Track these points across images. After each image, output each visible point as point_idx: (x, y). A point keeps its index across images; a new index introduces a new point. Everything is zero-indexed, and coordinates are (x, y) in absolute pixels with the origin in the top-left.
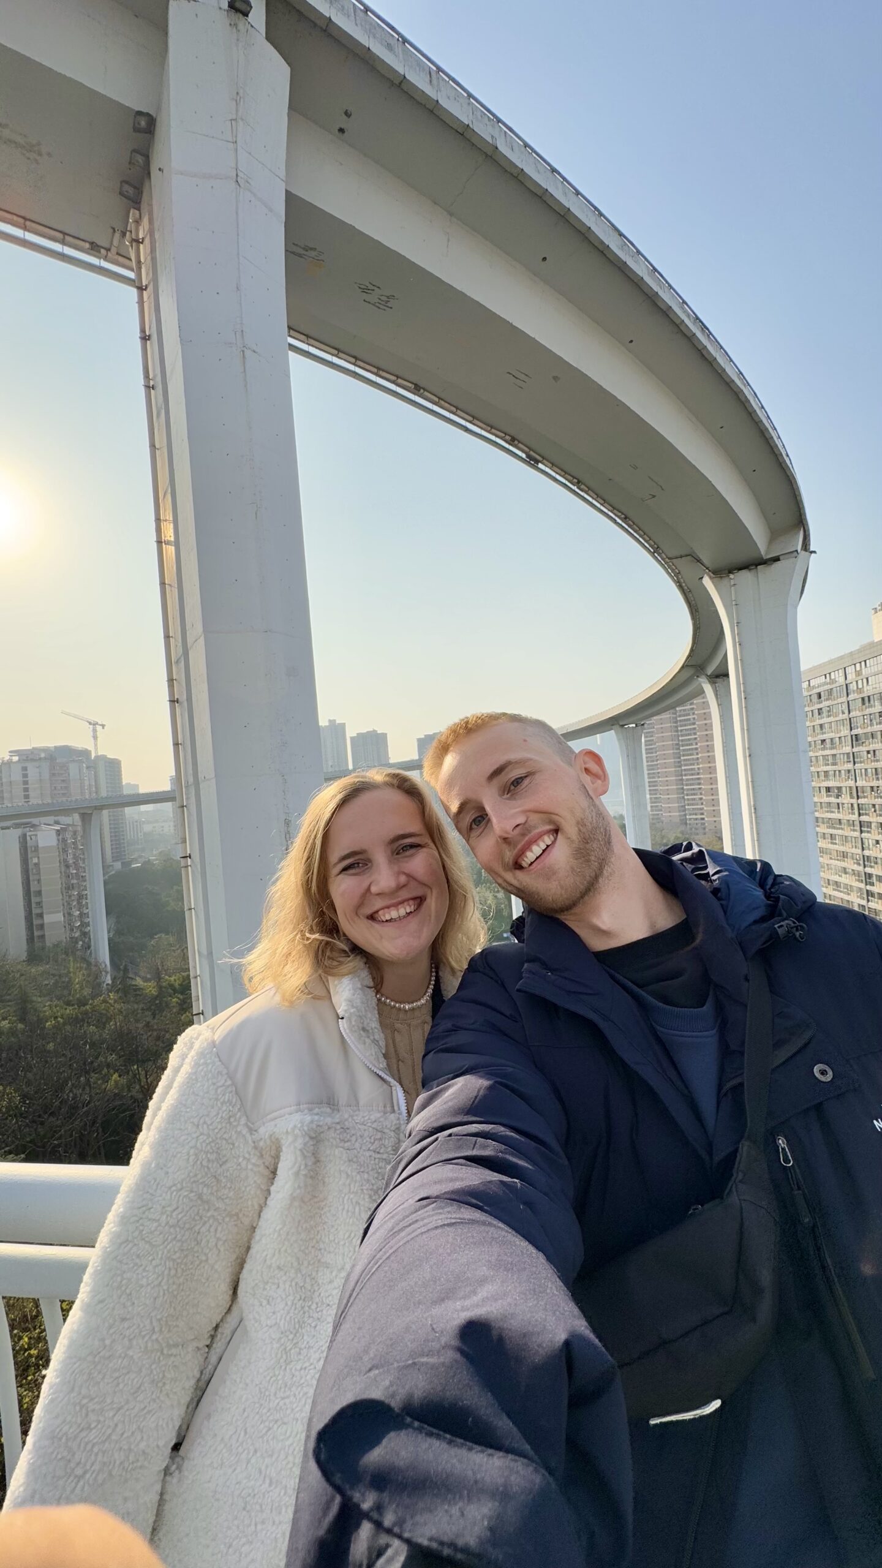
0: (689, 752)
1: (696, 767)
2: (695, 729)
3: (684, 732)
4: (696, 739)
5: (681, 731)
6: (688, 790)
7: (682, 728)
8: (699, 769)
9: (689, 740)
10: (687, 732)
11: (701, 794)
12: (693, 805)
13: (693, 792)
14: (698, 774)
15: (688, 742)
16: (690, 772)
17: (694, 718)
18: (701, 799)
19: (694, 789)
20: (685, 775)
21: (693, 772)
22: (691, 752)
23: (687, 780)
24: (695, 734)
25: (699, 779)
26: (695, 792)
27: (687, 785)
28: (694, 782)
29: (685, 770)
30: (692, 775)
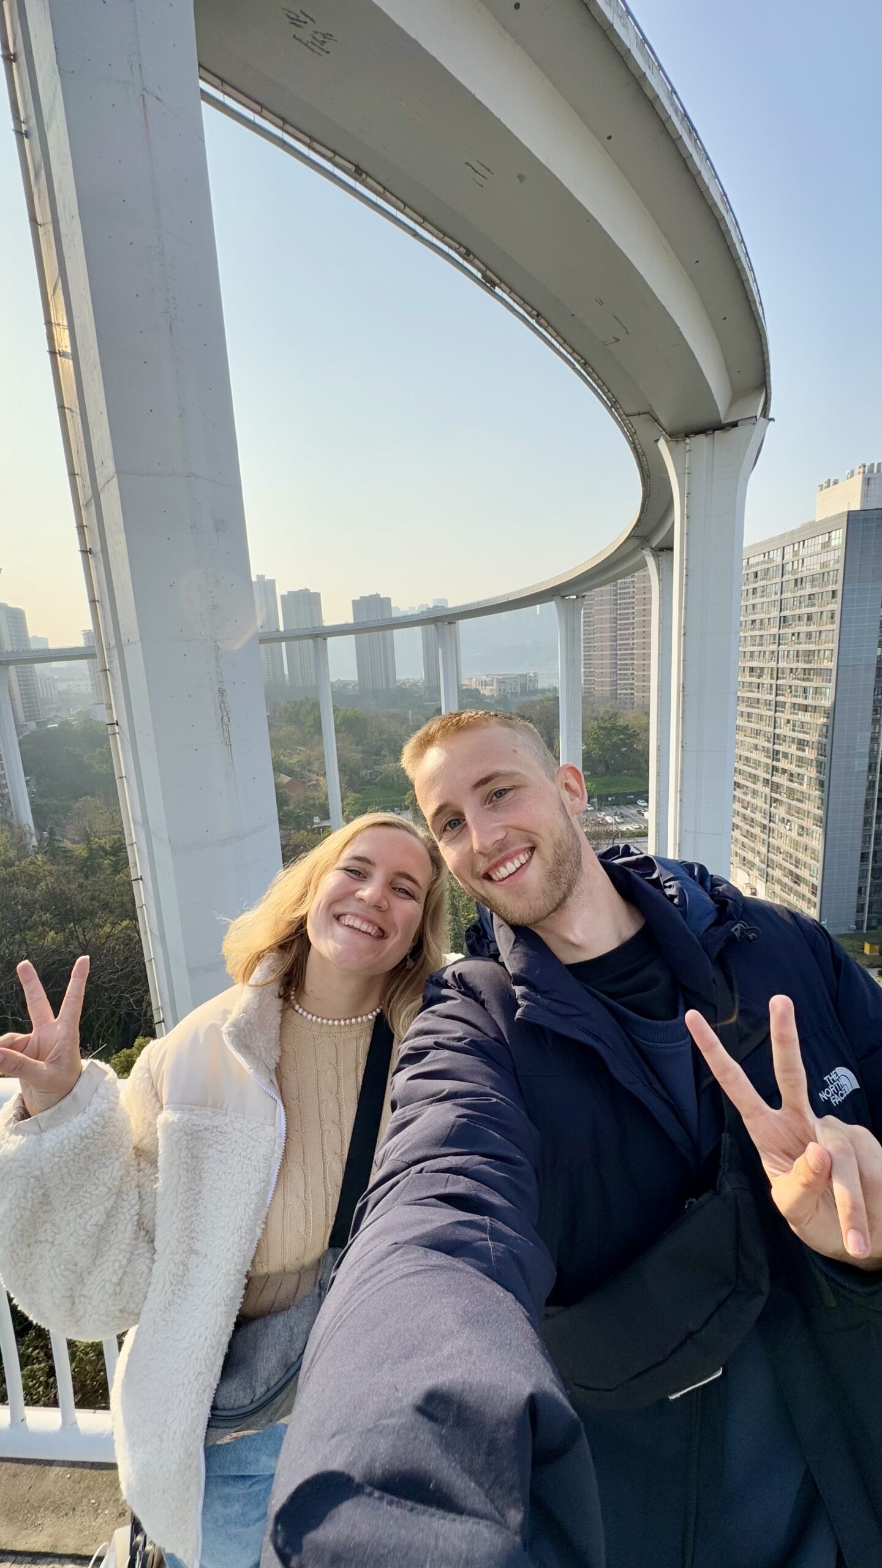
0: (625, 627)
1: (631, 642)
2: (633, 603)
3: (623, 606)
4: (633, 613)
5: (620, 604)
6: (621, 664)
7: (622, 601)
8: (633, 644)
9: (627, 614)
10: (625, 606)
11: (633, 669)
12: (624, 680)
13: (626, 667)
14: (632, 649)
15: (625, 617)
16: (625, 647)
17: (634, 592)
18: (633, 674)
19: (627, 664)
20: (620, 650)
21: (628, 647)
22: (628, 626)
23: (622, 655)
24: (633, 608)
25: (633, 654)
27: (620, 660)
28: (628, 657)
29: (620, 644)
30: (627, 650)
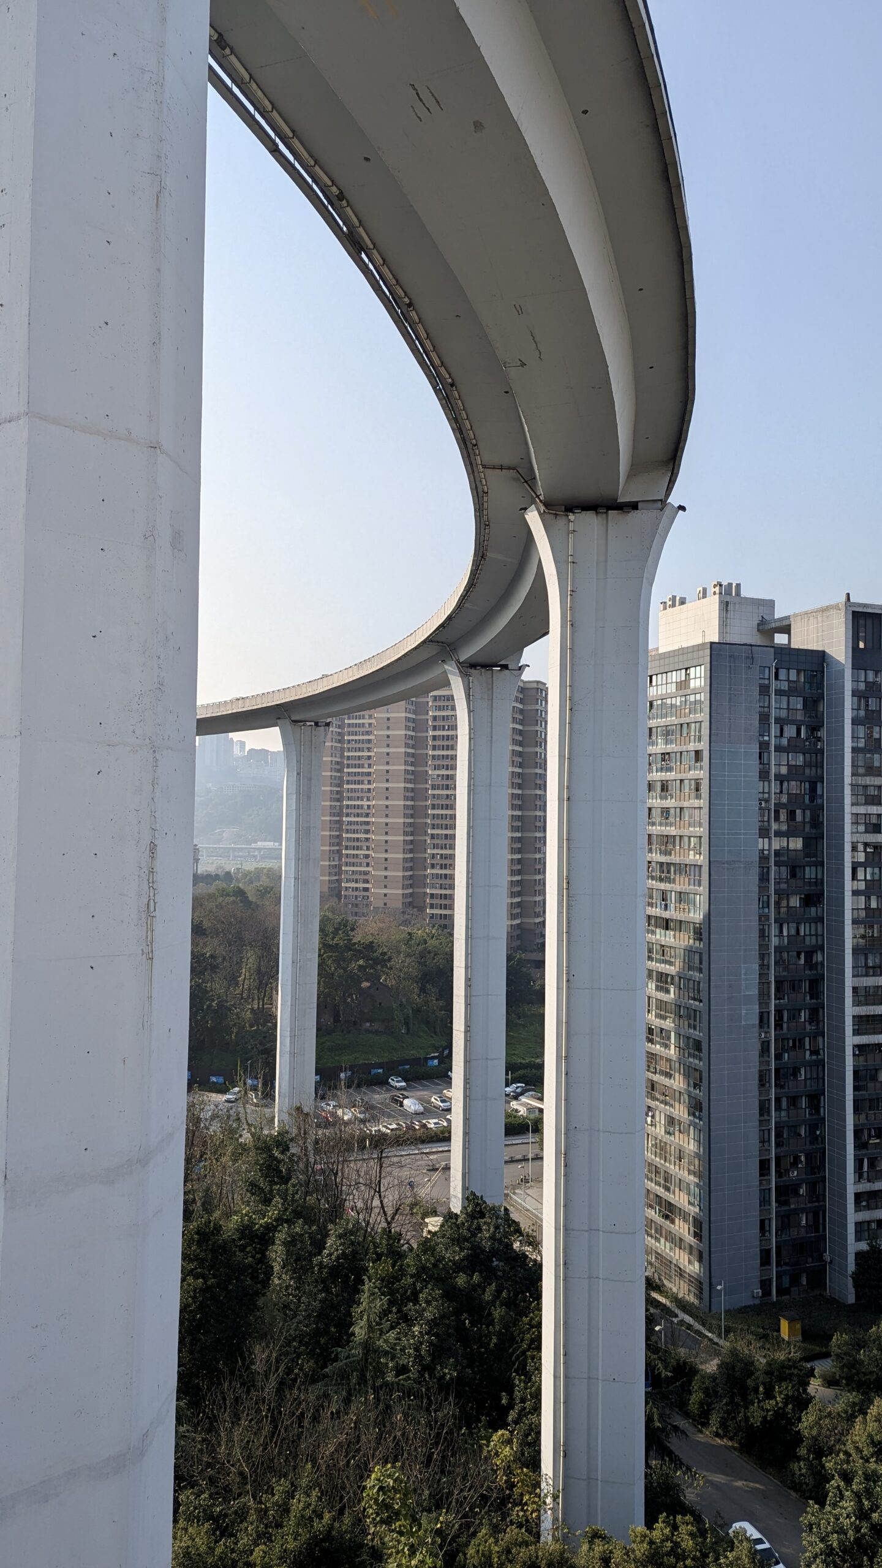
0: (356, 778)
1: (365, 803)
2: (369, 741)
3: (353, 745)
4: (369, 757)
5: (349, 741)
16: (357, 811)
23: (350, 823)
26: (359, 844)
